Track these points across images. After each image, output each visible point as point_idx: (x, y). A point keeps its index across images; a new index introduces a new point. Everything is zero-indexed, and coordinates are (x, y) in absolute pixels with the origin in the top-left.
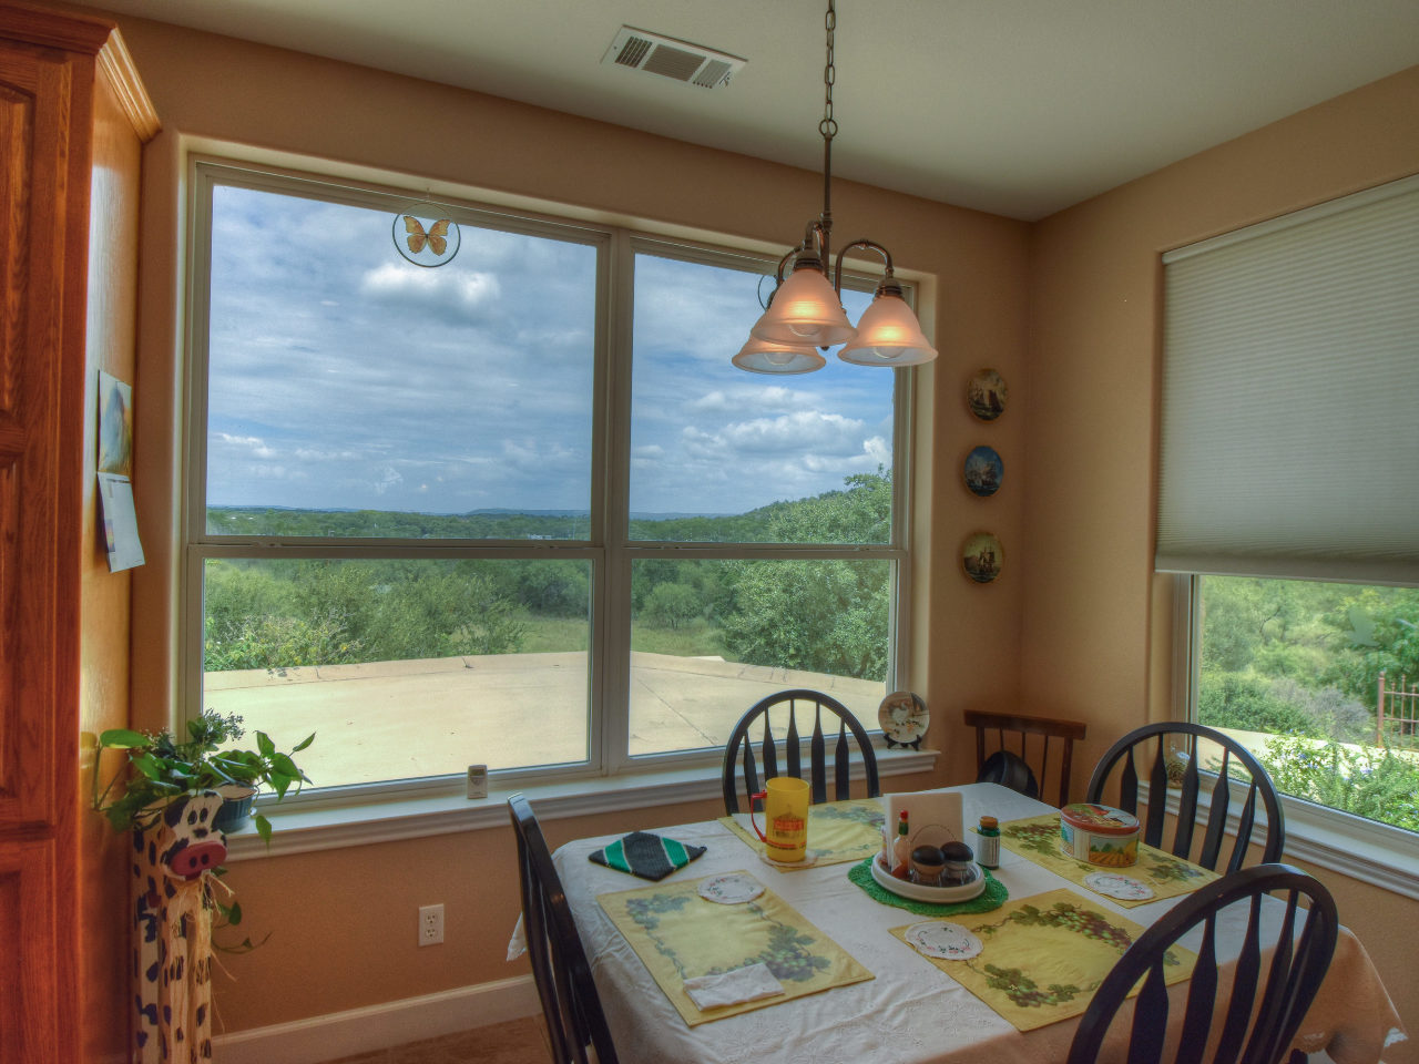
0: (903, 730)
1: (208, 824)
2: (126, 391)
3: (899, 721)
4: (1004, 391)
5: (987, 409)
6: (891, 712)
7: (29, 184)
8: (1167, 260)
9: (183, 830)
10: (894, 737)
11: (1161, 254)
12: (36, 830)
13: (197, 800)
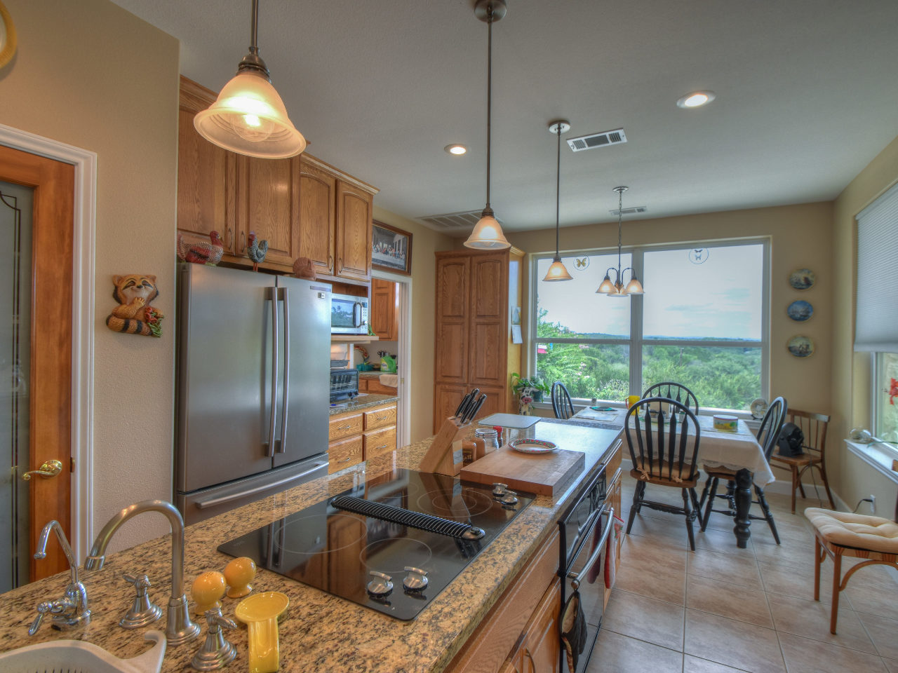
0: (759, 413)
1: (529, 394)
2: (519, 309)
3: (759, 410)
4: (813, 276)
5: (803, 285)
6: (756, 406)
7: (501, 277)
8: (857, 218)
9: (524, 394)
10: (755, 416)
11: (855, 216)
12: (501, 387)
13: (527, 389)
